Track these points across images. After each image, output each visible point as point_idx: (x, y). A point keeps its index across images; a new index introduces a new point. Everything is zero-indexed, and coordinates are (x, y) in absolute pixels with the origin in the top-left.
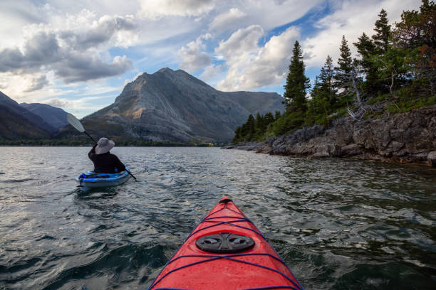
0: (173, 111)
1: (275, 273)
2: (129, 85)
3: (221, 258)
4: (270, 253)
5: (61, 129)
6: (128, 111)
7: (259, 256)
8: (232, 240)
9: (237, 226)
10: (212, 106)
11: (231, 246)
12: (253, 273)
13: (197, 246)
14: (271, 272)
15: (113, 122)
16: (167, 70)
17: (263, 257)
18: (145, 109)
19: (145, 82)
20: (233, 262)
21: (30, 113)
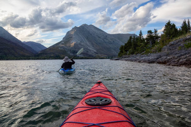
0: (88, 43)
1: (120, 115)
2: (68, 32)
3: (96, 108)
4: (119, 106)
5: (39, 52)
6: (68, 44)
7: (113, 107)
8: (101, 100)
9: (104, 94)
10: (106, 40)
11: (100, 103)
12: (110, 115)
13: (86, 103)
14: (118, 114)
15: (62, 49)
16: (85, 25)
17: (115, 107)
18: (76, 42)
19: (75, 31)
20: (101, 110)
21: (27, 46)
